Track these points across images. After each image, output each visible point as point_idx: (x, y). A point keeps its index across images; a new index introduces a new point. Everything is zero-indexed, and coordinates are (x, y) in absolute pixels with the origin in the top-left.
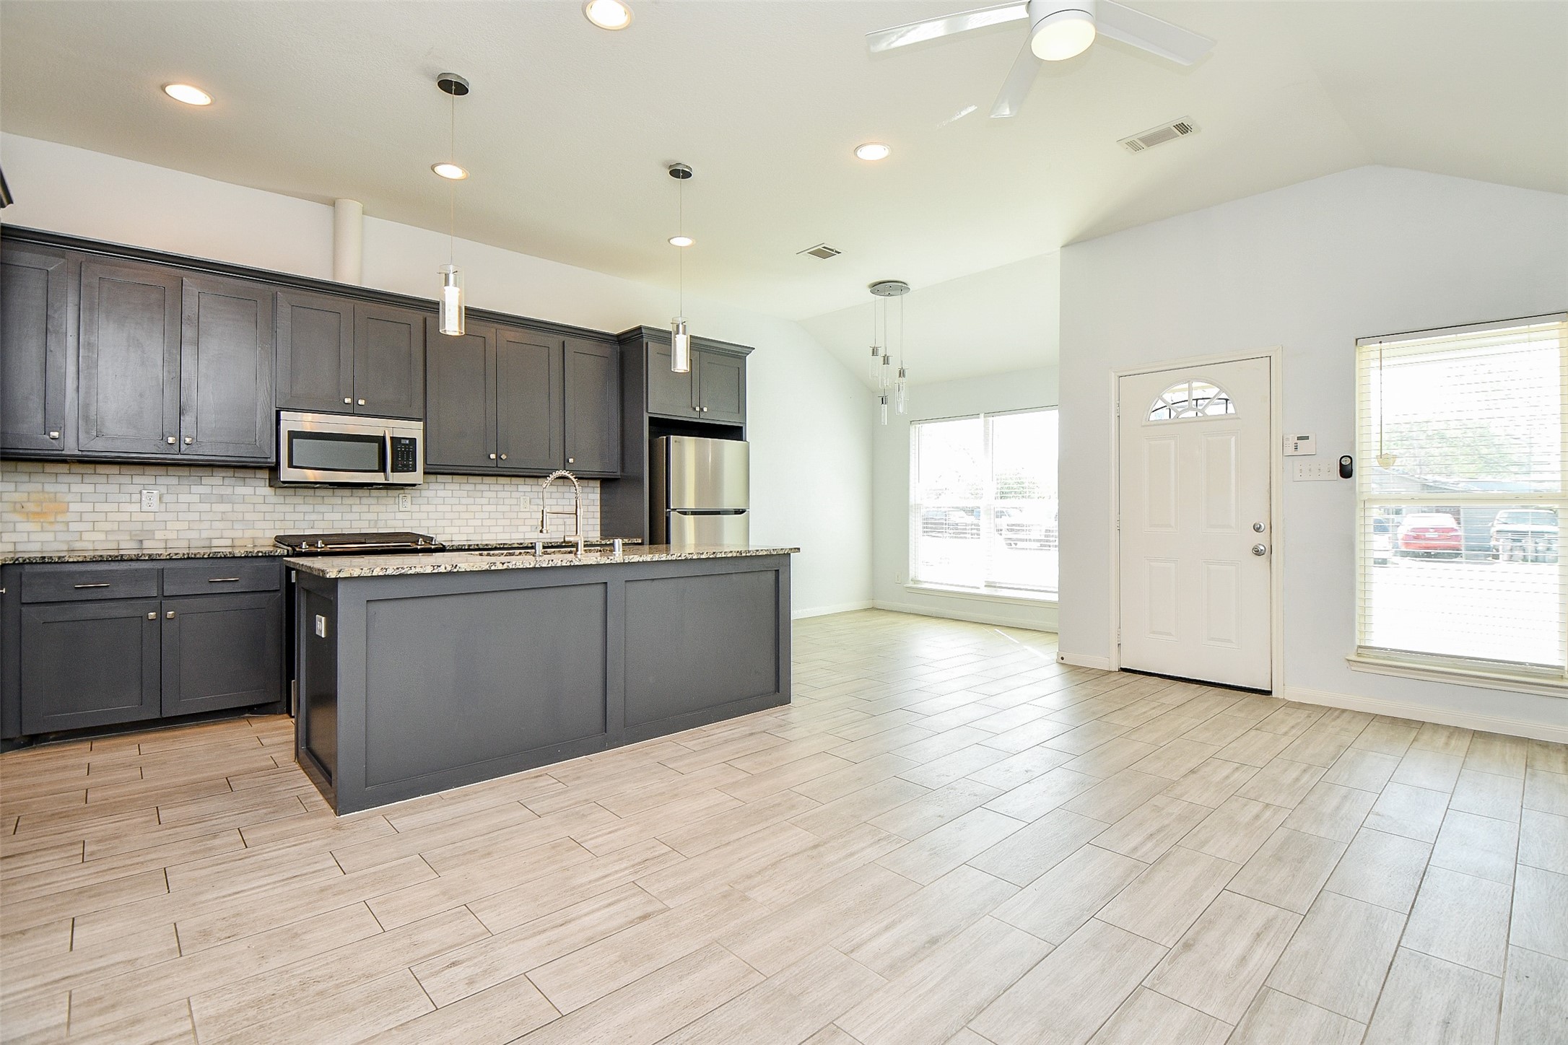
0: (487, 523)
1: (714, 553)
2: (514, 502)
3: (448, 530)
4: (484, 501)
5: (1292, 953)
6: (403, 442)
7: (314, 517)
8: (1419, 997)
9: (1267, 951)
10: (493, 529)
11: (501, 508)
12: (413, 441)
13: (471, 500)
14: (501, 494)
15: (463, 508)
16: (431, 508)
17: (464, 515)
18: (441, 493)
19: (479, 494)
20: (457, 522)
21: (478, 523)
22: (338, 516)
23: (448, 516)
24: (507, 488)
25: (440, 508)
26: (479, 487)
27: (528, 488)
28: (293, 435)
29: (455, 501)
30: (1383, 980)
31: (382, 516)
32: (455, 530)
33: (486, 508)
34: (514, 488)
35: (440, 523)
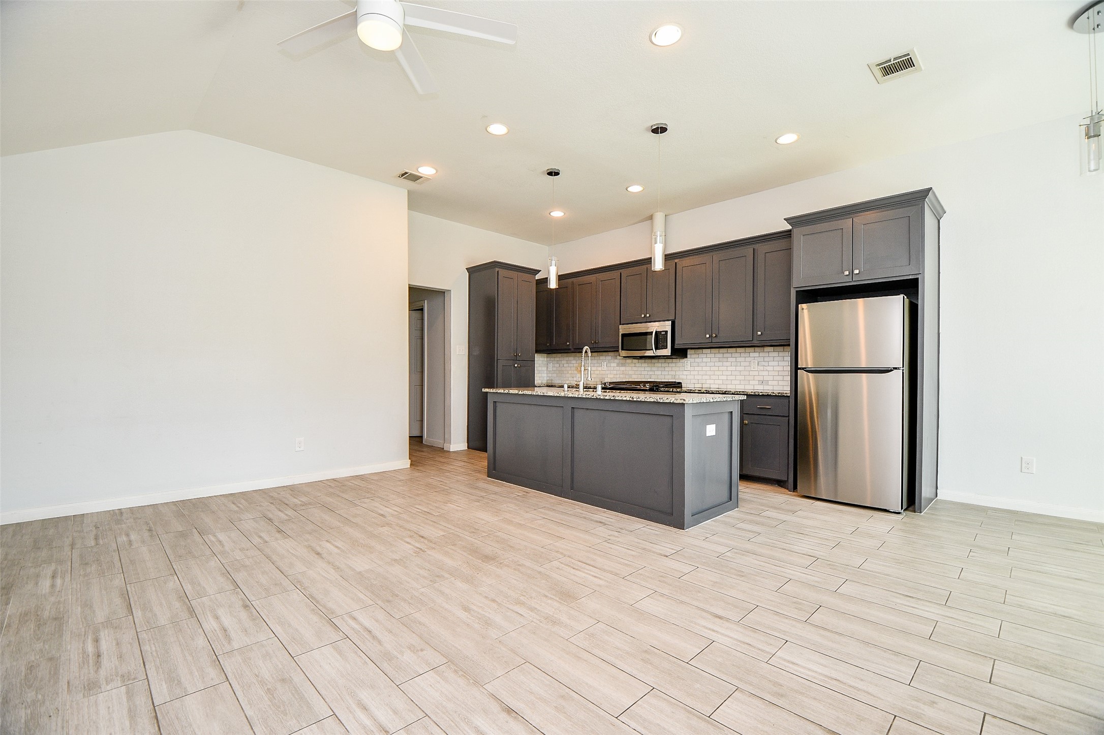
0: (730, 378)
1: (614, 396)
2: (747, 364)
3: (708, 382)
4: (728, 364)
5: (200, 634)
6: (662, 333)
7: (651, 373)
8: (119, 659)
9: (211, 627)
10: (733, 382)
11: (739, 368)
12: (666, 332)
13: (720, 364)
14: (739, 359)
15: (716, 368)
16: (700, 368)
17: (717, 373)
18: (705, 360)
19: (725, 359)
20: (713, 377)
21: (725, 378)
22: (659, 373)
23: (708, 373)
24: (743, 355)
25: (704, 368)
26: (726, 355)
27: (756, 354)
28: (623, 335)
29: (712, 364)
30: (143, 654)
31: (677, 373)
32: (712, 382)
33: (729, 368)
34: (747, 355)
35: (704, 377)
